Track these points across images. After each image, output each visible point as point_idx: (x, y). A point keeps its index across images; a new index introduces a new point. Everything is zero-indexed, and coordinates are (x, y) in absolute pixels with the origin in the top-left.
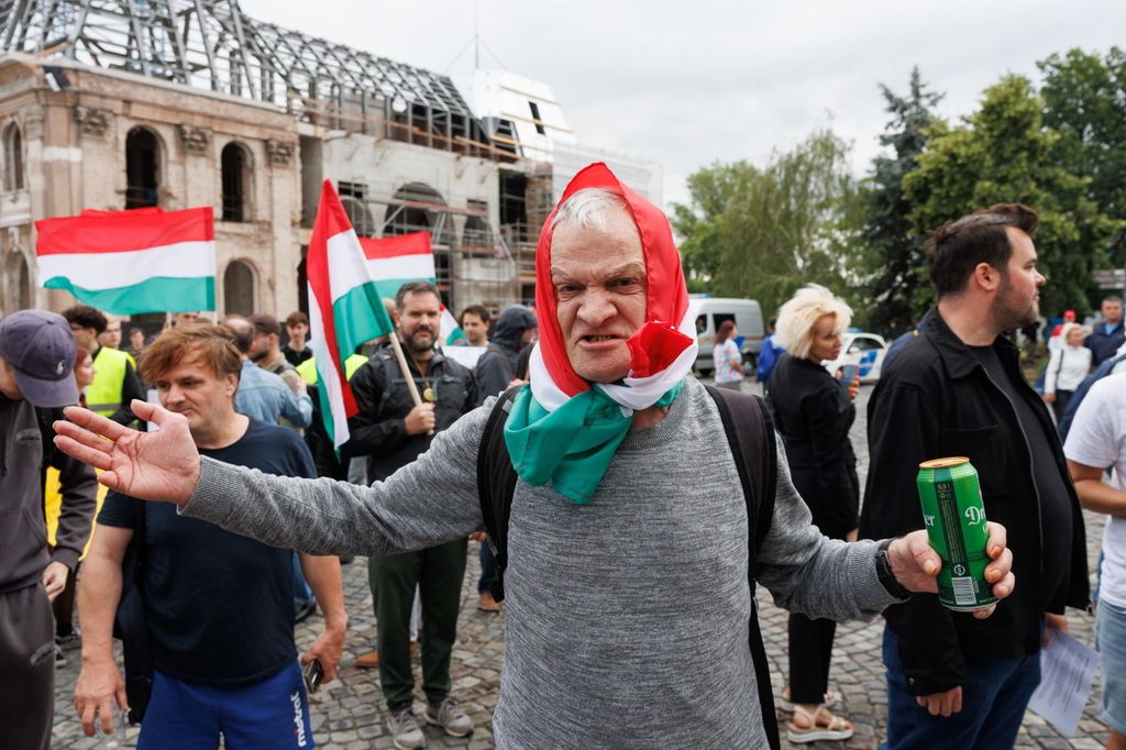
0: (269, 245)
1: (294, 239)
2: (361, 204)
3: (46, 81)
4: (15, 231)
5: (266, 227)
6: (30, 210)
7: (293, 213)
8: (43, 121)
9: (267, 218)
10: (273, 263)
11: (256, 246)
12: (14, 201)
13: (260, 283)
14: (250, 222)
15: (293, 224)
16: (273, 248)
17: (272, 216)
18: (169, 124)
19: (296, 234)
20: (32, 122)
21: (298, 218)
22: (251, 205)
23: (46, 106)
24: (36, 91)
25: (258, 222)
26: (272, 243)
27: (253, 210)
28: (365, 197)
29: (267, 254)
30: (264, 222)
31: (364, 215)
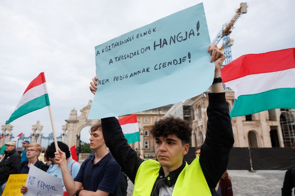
0: (260, 126)
1: (267, 124)
2: (289, 113)
3: (204, 95)
4: (200, 127)
5: (259, 121)
6: (202, 122)
7: (266, 117)
8: (204, 103)
9: (258, 119)
10: (262, 131)
11: (256, 127)
12: (200, 121)
13: (258, 137)
14: (254, 121)
15: (267, 120)
16: (261, 127)
17: (260, 118)
18: (230, 100)
19: (268, 123)
20: (202, 104)
21: (268, 118)
22: (254, 116)
23: (204, 100)
24: (202, 98)
25: (256, 121)
26: (261, 126)
27: (254, 118)
28: (290, 111)
29: (260, 129)
30: (258, 120)
31: (290, 116)
